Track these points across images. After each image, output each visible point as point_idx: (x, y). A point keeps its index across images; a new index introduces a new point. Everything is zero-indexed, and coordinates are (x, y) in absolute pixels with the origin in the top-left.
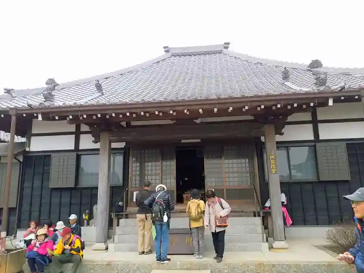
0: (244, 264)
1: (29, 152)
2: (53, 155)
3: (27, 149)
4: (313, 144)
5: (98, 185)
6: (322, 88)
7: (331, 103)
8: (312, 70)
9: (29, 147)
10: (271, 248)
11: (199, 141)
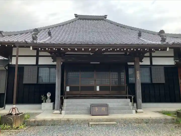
0: (130, 119)
1: (11, 65)
2: (25, 67)
3: (10, 63)
4: (150, 67)
5: (56, 83)
6: (164, 43)
7: (168, 49)
8: (160, 34)
9: (11, 62)
10: (136, 112)
11: (99, 63)
